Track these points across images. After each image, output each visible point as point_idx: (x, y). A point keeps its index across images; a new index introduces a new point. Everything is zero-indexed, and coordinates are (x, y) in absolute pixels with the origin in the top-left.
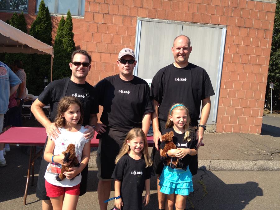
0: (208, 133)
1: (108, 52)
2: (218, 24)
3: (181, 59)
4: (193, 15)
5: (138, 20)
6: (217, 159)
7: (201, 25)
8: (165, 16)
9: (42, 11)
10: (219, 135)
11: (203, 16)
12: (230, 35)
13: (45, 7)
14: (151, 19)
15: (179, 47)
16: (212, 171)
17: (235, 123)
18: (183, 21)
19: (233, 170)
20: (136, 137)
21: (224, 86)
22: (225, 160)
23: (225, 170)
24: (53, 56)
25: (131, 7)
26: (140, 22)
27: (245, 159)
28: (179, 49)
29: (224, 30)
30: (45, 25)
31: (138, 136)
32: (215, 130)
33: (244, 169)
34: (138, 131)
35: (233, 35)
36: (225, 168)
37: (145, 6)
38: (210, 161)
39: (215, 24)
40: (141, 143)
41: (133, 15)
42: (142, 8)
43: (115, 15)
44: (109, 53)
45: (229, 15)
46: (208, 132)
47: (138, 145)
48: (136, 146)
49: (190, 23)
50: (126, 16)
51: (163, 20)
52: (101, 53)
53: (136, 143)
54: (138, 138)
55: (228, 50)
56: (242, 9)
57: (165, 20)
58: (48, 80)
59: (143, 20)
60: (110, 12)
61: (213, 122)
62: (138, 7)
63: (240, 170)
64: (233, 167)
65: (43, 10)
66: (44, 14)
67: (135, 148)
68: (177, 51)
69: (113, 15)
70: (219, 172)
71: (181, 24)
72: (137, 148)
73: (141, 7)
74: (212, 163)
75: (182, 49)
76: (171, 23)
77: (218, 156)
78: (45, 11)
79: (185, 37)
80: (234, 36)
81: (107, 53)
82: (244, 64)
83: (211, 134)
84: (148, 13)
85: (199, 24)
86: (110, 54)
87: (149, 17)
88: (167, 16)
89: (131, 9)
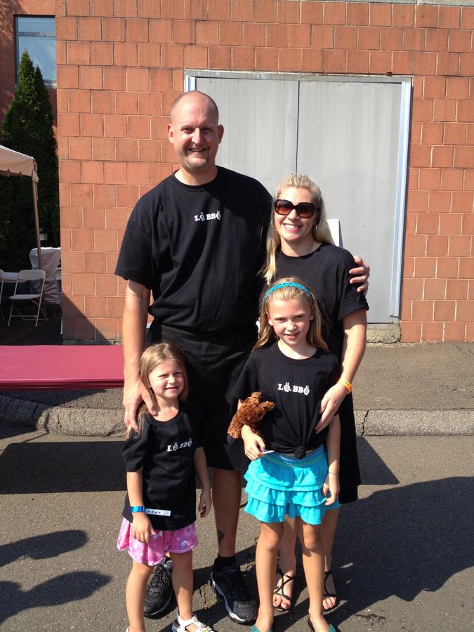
0: (381, 344)
1: (121, 158)
2: (390, 74)
4: (324, 54)
5: (187, 77)
7: (345, 79)
8: (253, 61)
9: (25, 77)
10: (408, 350)
11: (349, 56)
12: (423, 99)
13: (33, 68)
14: (218, 73)
17: (449, 317)
18: (300, 72)
21: (414, 228)
24: (36, 178)
25: (166, 45)
26: (193, 79)
29: (406, 87)
32: (397, 336)
35: (429, 99)
37: (201, 39)
38: (365, 413)
39: (381, 74)
41: (173, 64)
42: (194, 47)
43: (131, 67)
44: (123, 161)
45: (418, 47)
46: (380, 342)
48: (166, 383)
49: (317, 75)
50: (156, 68)
51: (249, 72)
52: (104, 161)
53: (165, 376)
55: (419, 137)
56: (449, 30)
57: (254, 70)
59: (199, 75)
60: (118, 63)
61: (392, 316)
62: (184, 45)
65: (28, 74)
66: (31, 84)
67: (165, 388)
68: (184, 136)
69: (125, 67)
71: (293, 79)
73: (191, 44)
74: (371, 417)
76: (270, 78)
78: (33, 77)
80: (432, 100)
81: (118, 161)
82: (464, 169)
83: (387, 346)
84: (211, 57)
85: (339, 77)
86: (125, 164)
87: (212, 67)
88: (259, 62)
89: (167, 52)
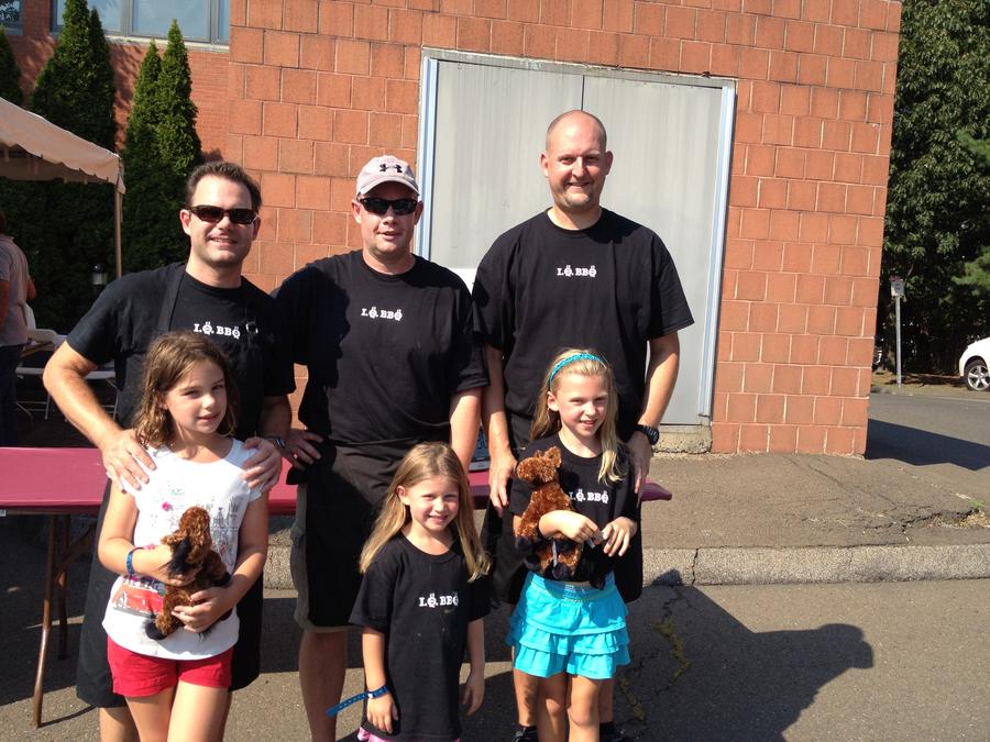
0: (684, 454)
1: (323, 172)
2: (707, 74)
3: (575, 195)
4: (619, 40)
5: (426, 59)
6: (719, 543)
7: (647, 77)
8: (521, 43)
9: (74, 23)
10: (723, 463)
11: (653, 45)
12: (750, 112)
13: (87, 11)
14: (470, 56)
15: (568, 153)
16: (701, 588)
17: (775, 418)
18: (585, 63)
19: (776, 582)
20: (429, 476)
21: (734, 291)
22: (746, 547)
23: (748, 583)
24: (122, 188)
25: (397, 11)
26: (434, 63)
27: (814, 542)
28: (569, 159)
29: (728, 94)
30: (90, 74)
31: (436, 471)
32: (707, 444)
33: (814, 578)
34: (436, 455)
35: (758, 112)
36: (745, 577)
37: (448, 7)
38: (694, 552)
39: (695, 74)
40: (446, 498)
41: (405, 39)
42: (437, 16)
43: (343, 38)
44: (325, 176)
45: (745, 40)
46: (683, 451)
47: (438, 505)
48: (430, 509)
49: (609, 69)
50: (381, 43)
51: (515, 59)
52: (296, 175)
53: (431, 497)
54: (439, 478)
55: (743, 164)
56: (786, 20)
57: (522, 56)
58: (106, 275)
59: (444, 57)
60: (324, 30)
61: (700, 415)
62: (423, 12)
63: (798, 582)
64: (775, 572)
65: (79, 20)
66: (83, 36)
67: (427, 515)
68: (564, 168)
69: (335, 38)
70: (727, 589)
71: (576, 72)
72: (433, 513)
73: (433, 12)
74: (703, 558)
75: (580, 160)
76: (544, 69)
77: (721, 534)
78: (88, 25)
79: (590, 118)
80: (762, 114)
81: (319, 176)
82: (800, 211)
83: (694, 457)
84: (461, 32)
85: (639, 74)
86: (327, 181)
87: (462, 46)
88: (529, 44)
89: (397, 20)
